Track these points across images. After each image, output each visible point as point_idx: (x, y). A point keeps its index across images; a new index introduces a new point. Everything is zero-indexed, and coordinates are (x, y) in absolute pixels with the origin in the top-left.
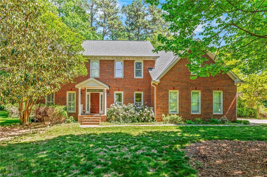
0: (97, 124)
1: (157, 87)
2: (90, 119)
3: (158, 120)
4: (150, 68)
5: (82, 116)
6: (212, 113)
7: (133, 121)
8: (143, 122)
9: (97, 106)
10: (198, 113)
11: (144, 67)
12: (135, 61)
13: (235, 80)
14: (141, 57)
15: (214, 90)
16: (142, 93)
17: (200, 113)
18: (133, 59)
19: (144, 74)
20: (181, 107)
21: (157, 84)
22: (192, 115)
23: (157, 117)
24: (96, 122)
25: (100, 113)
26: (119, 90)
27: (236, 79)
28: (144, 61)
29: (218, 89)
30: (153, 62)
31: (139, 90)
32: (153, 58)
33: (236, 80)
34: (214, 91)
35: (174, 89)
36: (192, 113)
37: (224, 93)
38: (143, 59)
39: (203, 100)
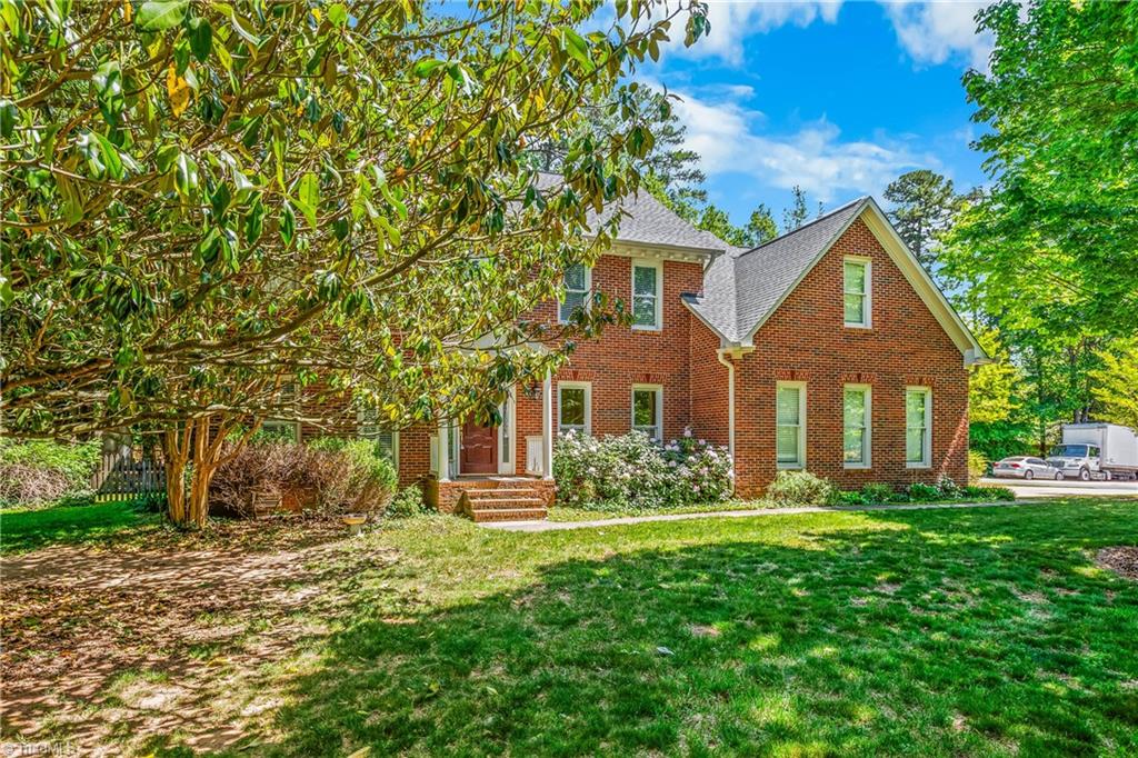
0: (538, 518)
1: (738, 368)
2: (497, 497)
3: (743, 493)
4: (687, 295)
5: (457, 483)
6: (902, 463)
7: (669, 502)
8: (697, 501)
9: (487, 442)
10: (859, 466)
11: (665, 289)
12: (633, 261)
13: (966, 353)
14: (658, 248)
15: (909, 384)
16: (659, 390)
17: (869, 467)
18: (628, 254)
19: (665, 317)
20: (813, 444)
21: (738, 356)
22: (848, 473)
23: (738, 484)
24: (527, 507)
25: (500, 473)
26: (575, 376)
27: (972, 347)
28: (667, 264)
29: (920, 383)
30: (699, 271)
31: (647, 379)
32: (699, 257)
33: (973, 353)
34: (908, 388)
35: (793, 376)
36: (847, 466)
37: (936, 396)
38: (665, 255)
39: (876, 419)
